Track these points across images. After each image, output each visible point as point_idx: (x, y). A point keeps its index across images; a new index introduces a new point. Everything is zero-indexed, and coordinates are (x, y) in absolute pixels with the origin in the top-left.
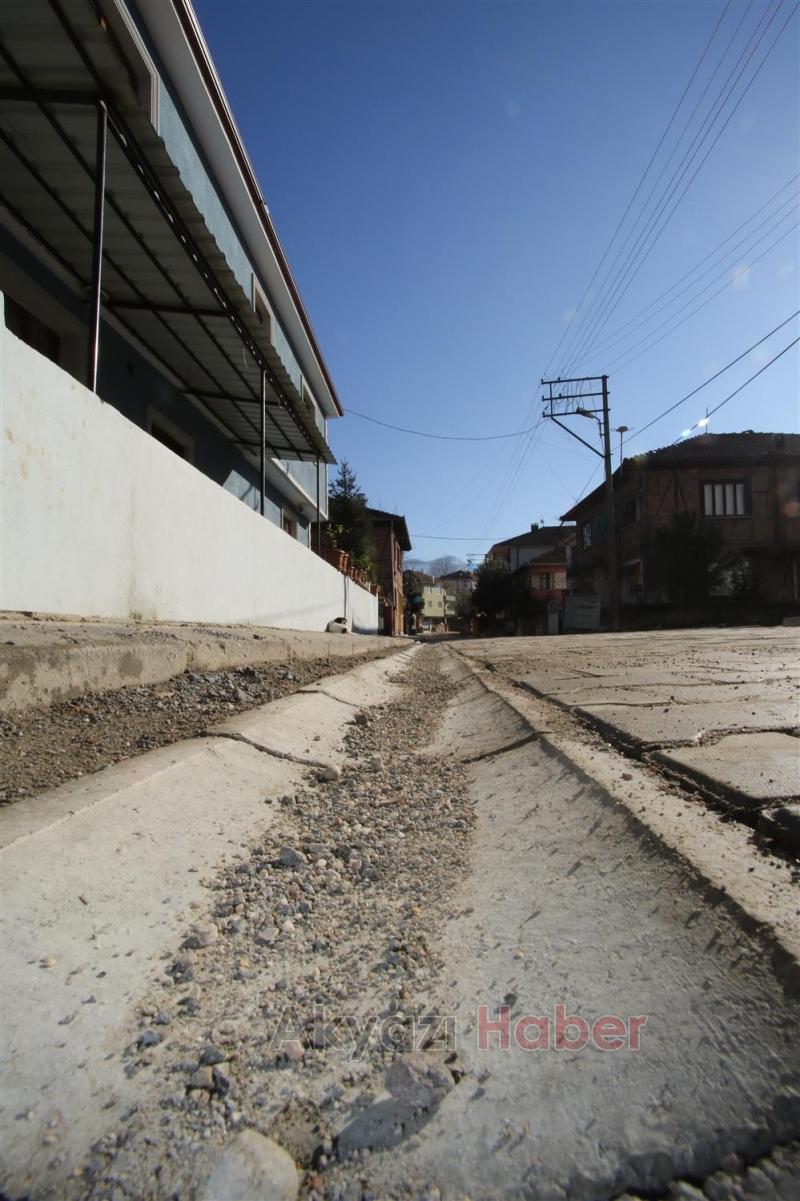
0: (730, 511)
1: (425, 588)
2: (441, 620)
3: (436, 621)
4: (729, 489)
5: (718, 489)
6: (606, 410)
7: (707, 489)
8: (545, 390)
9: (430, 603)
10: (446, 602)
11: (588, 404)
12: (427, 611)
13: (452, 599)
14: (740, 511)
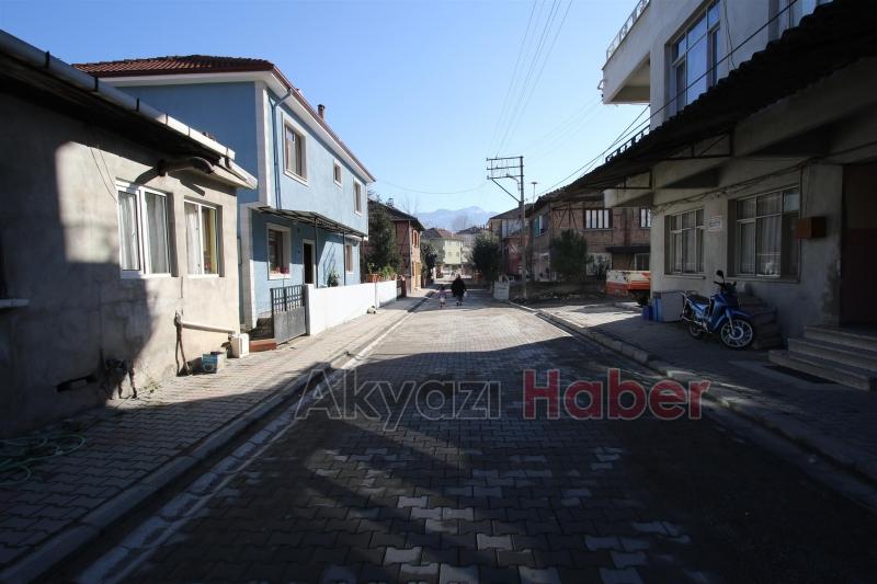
0: (600, 226)
1: (446, 242)
2: (460, 266)
3: (455, 267)
4: (600, 212)
5: (594, 212)
6: (522, 176)
7: (588, 212)
8: (489, 164)
9: (450, 253)
10: (462, 252)
11: (512, 172)
12: (447, 260)
13: (468, 250)
14: (607, 225)
